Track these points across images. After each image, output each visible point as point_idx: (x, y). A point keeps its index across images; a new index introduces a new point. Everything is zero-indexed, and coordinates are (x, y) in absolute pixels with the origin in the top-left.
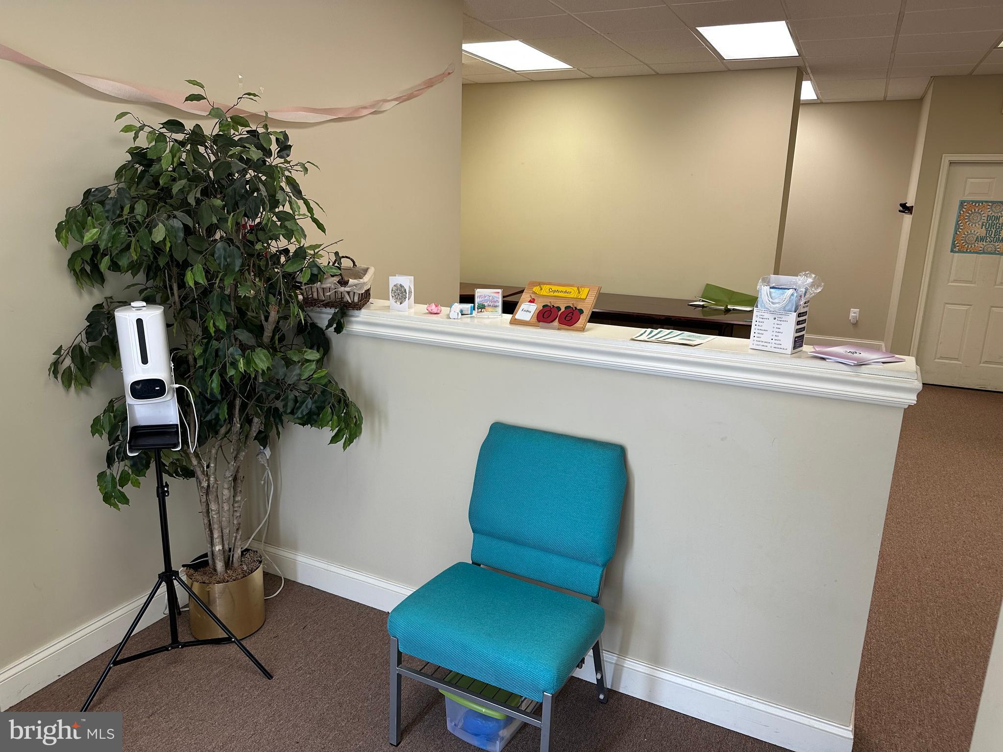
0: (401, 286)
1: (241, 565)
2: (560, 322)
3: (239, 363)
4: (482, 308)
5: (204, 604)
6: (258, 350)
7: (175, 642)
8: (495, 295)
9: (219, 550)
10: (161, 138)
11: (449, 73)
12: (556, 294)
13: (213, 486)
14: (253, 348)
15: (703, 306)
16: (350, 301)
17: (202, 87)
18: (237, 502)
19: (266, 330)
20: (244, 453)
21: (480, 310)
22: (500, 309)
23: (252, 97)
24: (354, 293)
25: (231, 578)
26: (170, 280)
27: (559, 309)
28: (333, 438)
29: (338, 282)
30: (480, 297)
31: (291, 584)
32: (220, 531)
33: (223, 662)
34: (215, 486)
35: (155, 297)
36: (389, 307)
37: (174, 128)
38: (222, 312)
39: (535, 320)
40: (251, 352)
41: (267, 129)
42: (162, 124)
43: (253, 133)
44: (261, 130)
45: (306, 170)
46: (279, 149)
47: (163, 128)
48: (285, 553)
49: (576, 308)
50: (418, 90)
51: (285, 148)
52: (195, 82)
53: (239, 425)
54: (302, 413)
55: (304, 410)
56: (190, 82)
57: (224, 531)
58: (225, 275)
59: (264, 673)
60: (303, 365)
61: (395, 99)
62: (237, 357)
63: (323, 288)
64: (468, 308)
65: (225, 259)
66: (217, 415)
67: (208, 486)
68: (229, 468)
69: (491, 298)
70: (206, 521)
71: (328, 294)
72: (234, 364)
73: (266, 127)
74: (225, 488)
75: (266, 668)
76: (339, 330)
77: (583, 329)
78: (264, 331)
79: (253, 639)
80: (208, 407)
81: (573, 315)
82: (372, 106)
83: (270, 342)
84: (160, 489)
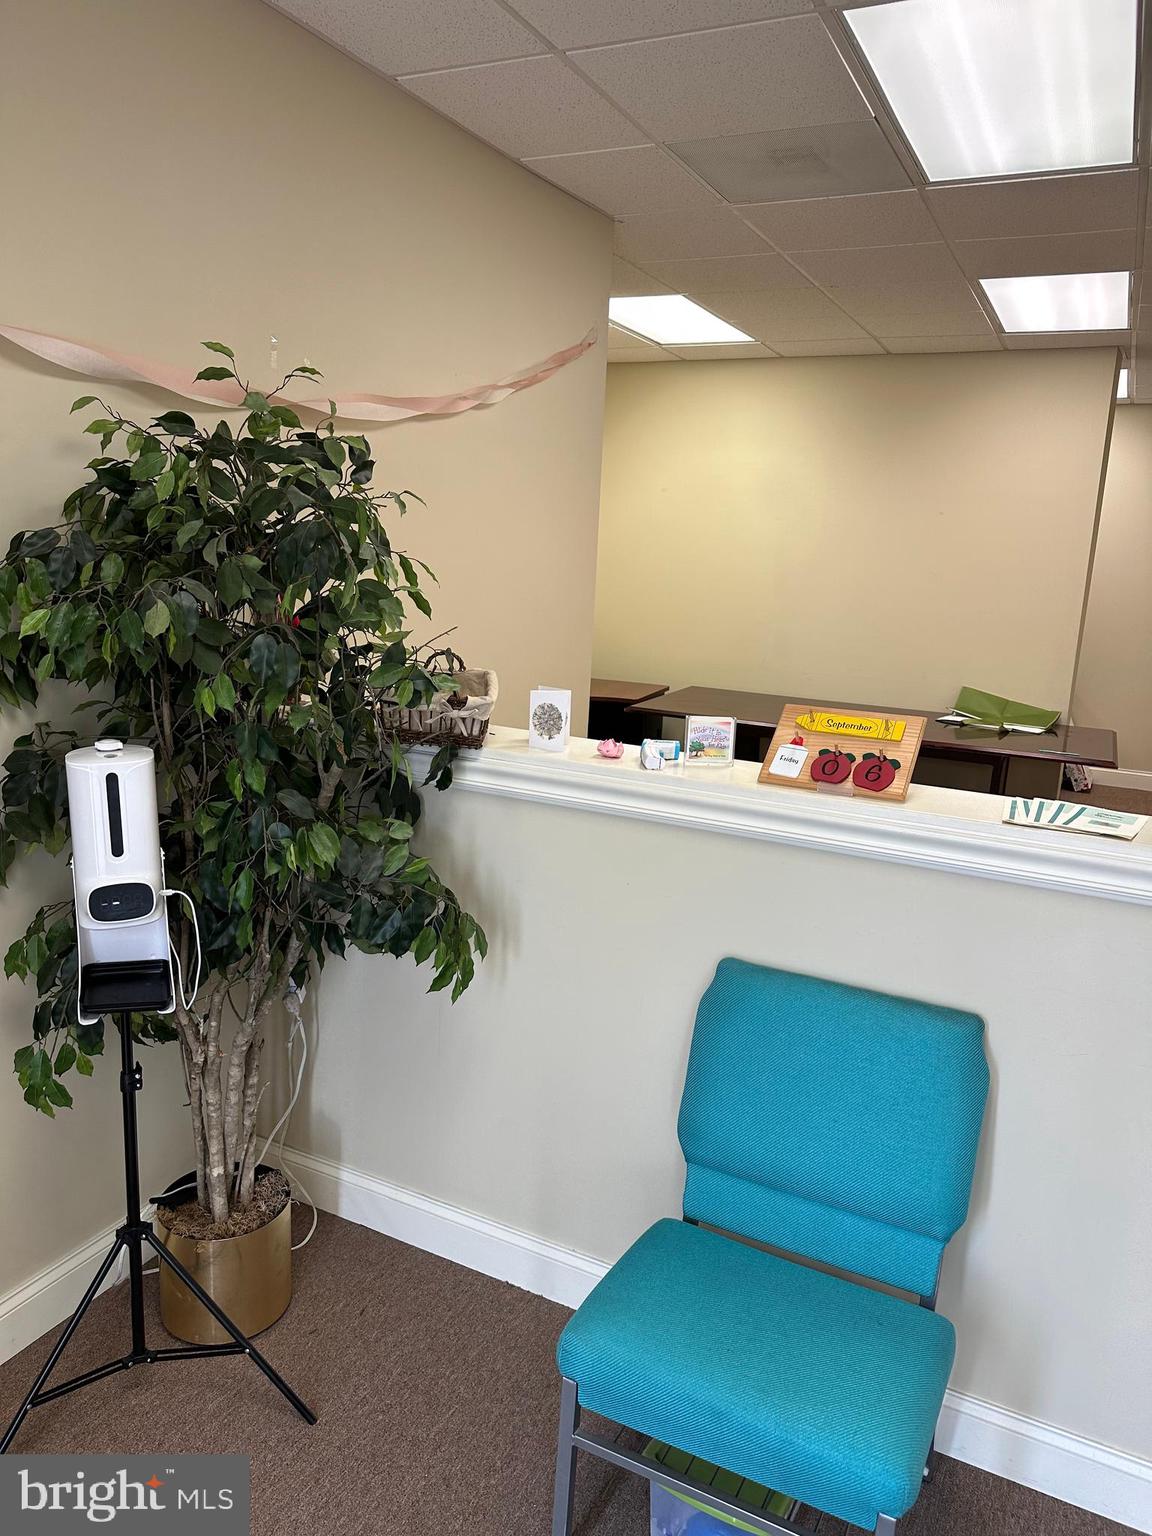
0: (551, 706)
1: (254, 1199)
2: (857, 783)
3: (288, 854)
4: (698, 750)
5: (188, 1275)
6: (318, 827)
7: (140, 1353)
8: (724, 727)
9: (219, 1175)
10: (149, 445)
11: (590, 345)
12: (842, 730)
13: (214, 1060)
14: (309, 824)
15: (961, 724)
16: (465, 734)
17: (230, 355)
18: (252, 1086)
19: (325, 786)
20: (270, 1003)
21: (694, 753)
22: (730, 751)
23: (307, 374)
24: (474, 720)
25: (240, 1228)
26: (157, 697)
27: (852, 758)
28: (436, 981)
29: (448, 701)
30: (695, 730)
31: (330, 1220)
32: (222, 1141)
33: (223, 1386)
34: (218, 1060)
35: (129, 726)
36: (527, 741)
37: (177, 427)
38: (258, 761)
39: (808, 778)
40: (307, 831)
41: (332, 432)
42: (157, 419)
43: (308, 438)
44: (323, 434)
45: (403, 505)
46: (354, 467)
47: (156, 425)
48: (320, 1166)
49: (885, 757)
50: (544, 371)
51: (363, 466)
52: (218, 347)
53: (268, 956)
54: (384, 936)
55: (388, 930)
56: (209, 345)
57: (229, 1140)
58: (264, 694)
59: (302, 1413)
60: (387, 850)
61: (510, 386)
62: (283, 842)
63: (420, 712)
64: (671, 749)
65: (270, 666)
66: (233, 940)
67: (205, 1061)
68: (243, 1030)
69: (715, 733)
70: (198, 1124)
71: (429, 721)
72: (278, 856)
73: (331, 428)
74: (233, 1065)
75: (302, 1399)
76: (445, 783)
77: (901, 799)
78: (320, 787)
79: (273, 1336)
80: (216, 926)
81: (880, 770)
82: (475, 396)
83: (329, 808)
84: (127, 1077)
